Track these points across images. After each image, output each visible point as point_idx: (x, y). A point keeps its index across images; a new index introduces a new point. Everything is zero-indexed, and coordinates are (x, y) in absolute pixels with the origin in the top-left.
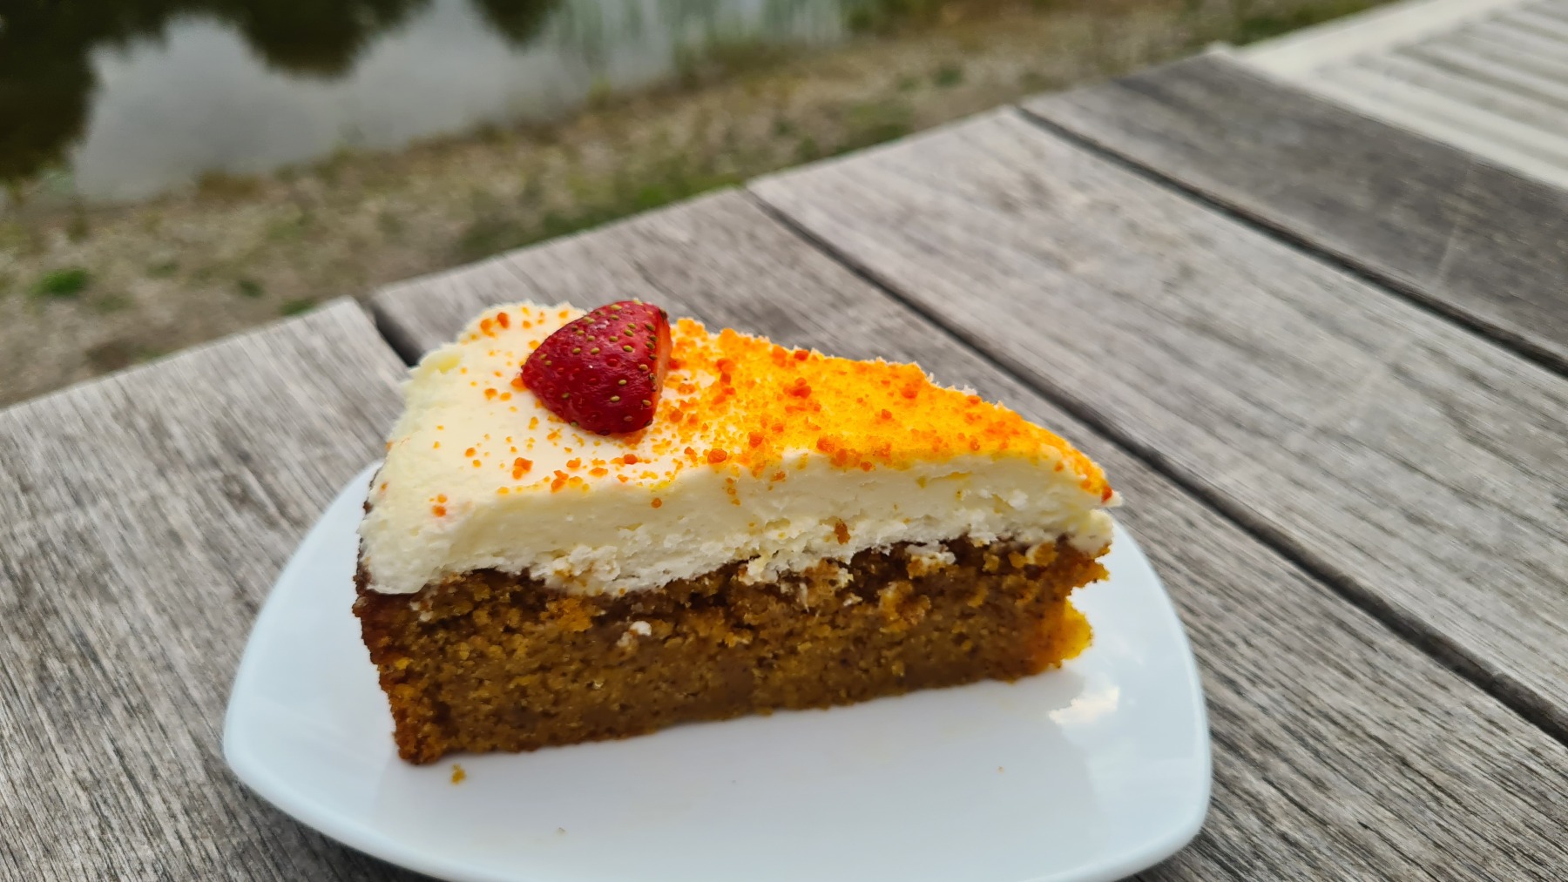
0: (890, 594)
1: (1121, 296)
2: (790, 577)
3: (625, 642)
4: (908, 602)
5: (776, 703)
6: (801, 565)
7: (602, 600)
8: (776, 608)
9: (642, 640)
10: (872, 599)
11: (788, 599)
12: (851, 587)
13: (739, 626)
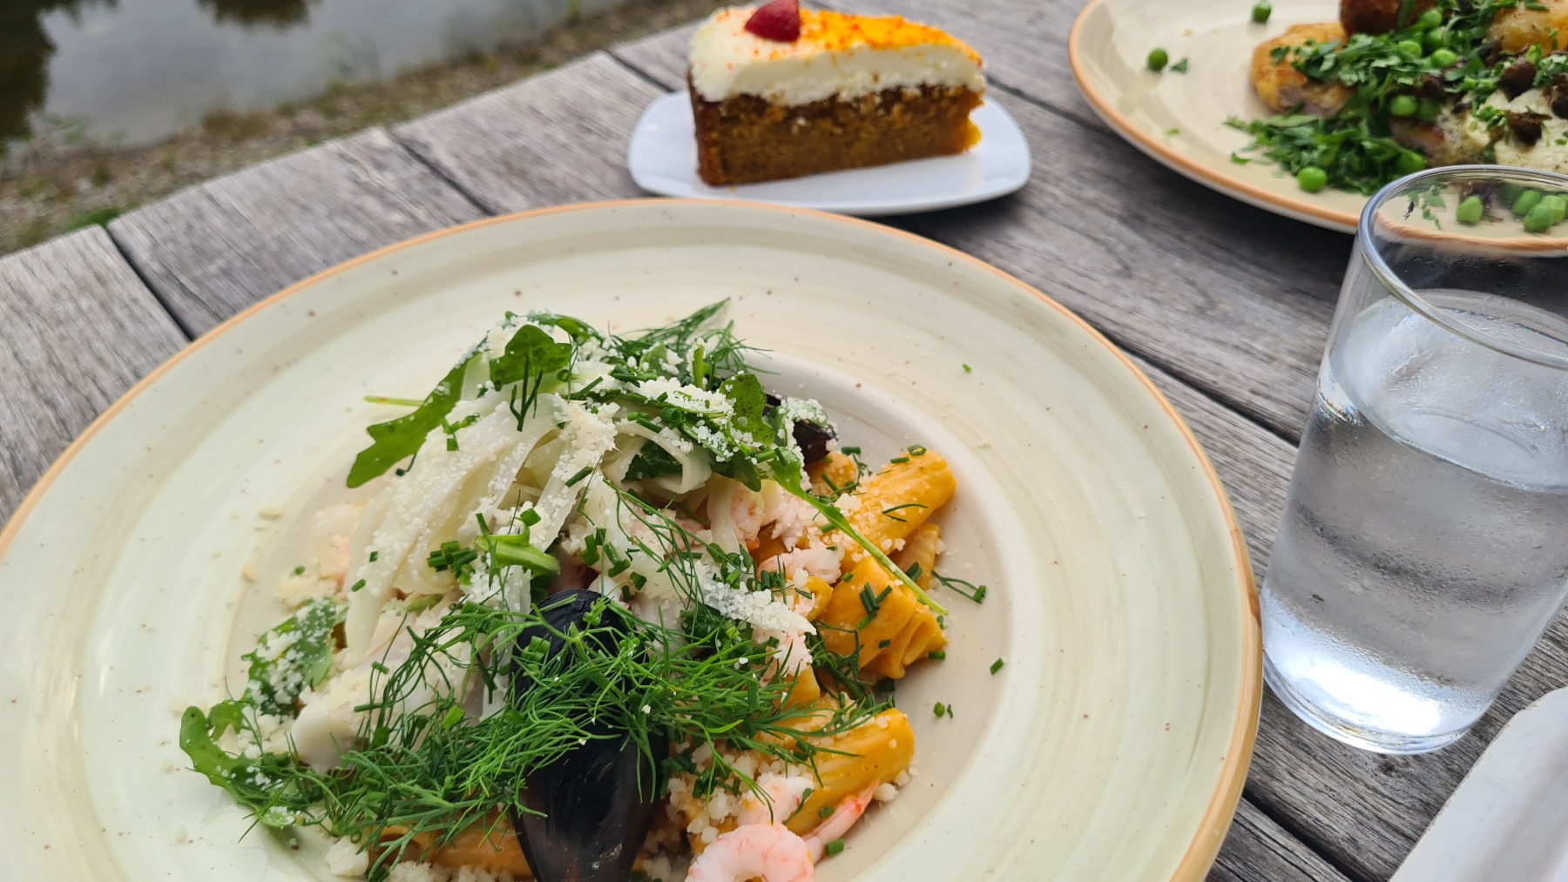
0: (896, 109)
1: (1005, 28)
2: (857, 100)
3: (795, 130)
4: (903, 112)
5: (852, 165)
6: (862, 93)
7: (787, 108)
8: (852, 114)
9: (801, 128)
10: (888, 112)
11: (857, 110)
12: (880, 106)
13: (838, 124)
